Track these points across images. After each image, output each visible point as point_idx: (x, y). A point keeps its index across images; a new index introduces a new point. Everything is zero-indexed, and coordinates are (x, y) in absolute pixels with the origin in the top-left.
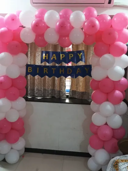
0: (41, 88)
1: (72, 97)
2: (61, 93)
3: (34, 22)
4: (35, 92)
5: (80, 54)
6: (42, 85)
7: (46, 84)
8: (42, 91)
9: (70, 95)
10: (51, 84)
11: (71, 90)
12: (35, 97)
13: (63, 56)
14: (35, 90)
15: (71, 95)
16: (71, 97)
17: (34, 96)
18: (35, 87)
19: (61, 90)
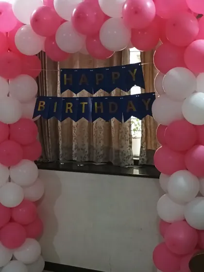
0: (84, 145)
1: (149, 164)
2: (120, 154)
3: (35, 11)
4: (73, 153)
5: (133, 72)
6: (86, 139)
7: (94, 136)
8: (87, 150)
9: (143, 159)
10: (102, 135)
11: (144, 149)
12: (73, 162)
13: (100, 77)
14: (73, 149)
15: (146, 159)
16: (145, 163)
17: (72, 160)
18: (73, 143)
19: (122, 150)
